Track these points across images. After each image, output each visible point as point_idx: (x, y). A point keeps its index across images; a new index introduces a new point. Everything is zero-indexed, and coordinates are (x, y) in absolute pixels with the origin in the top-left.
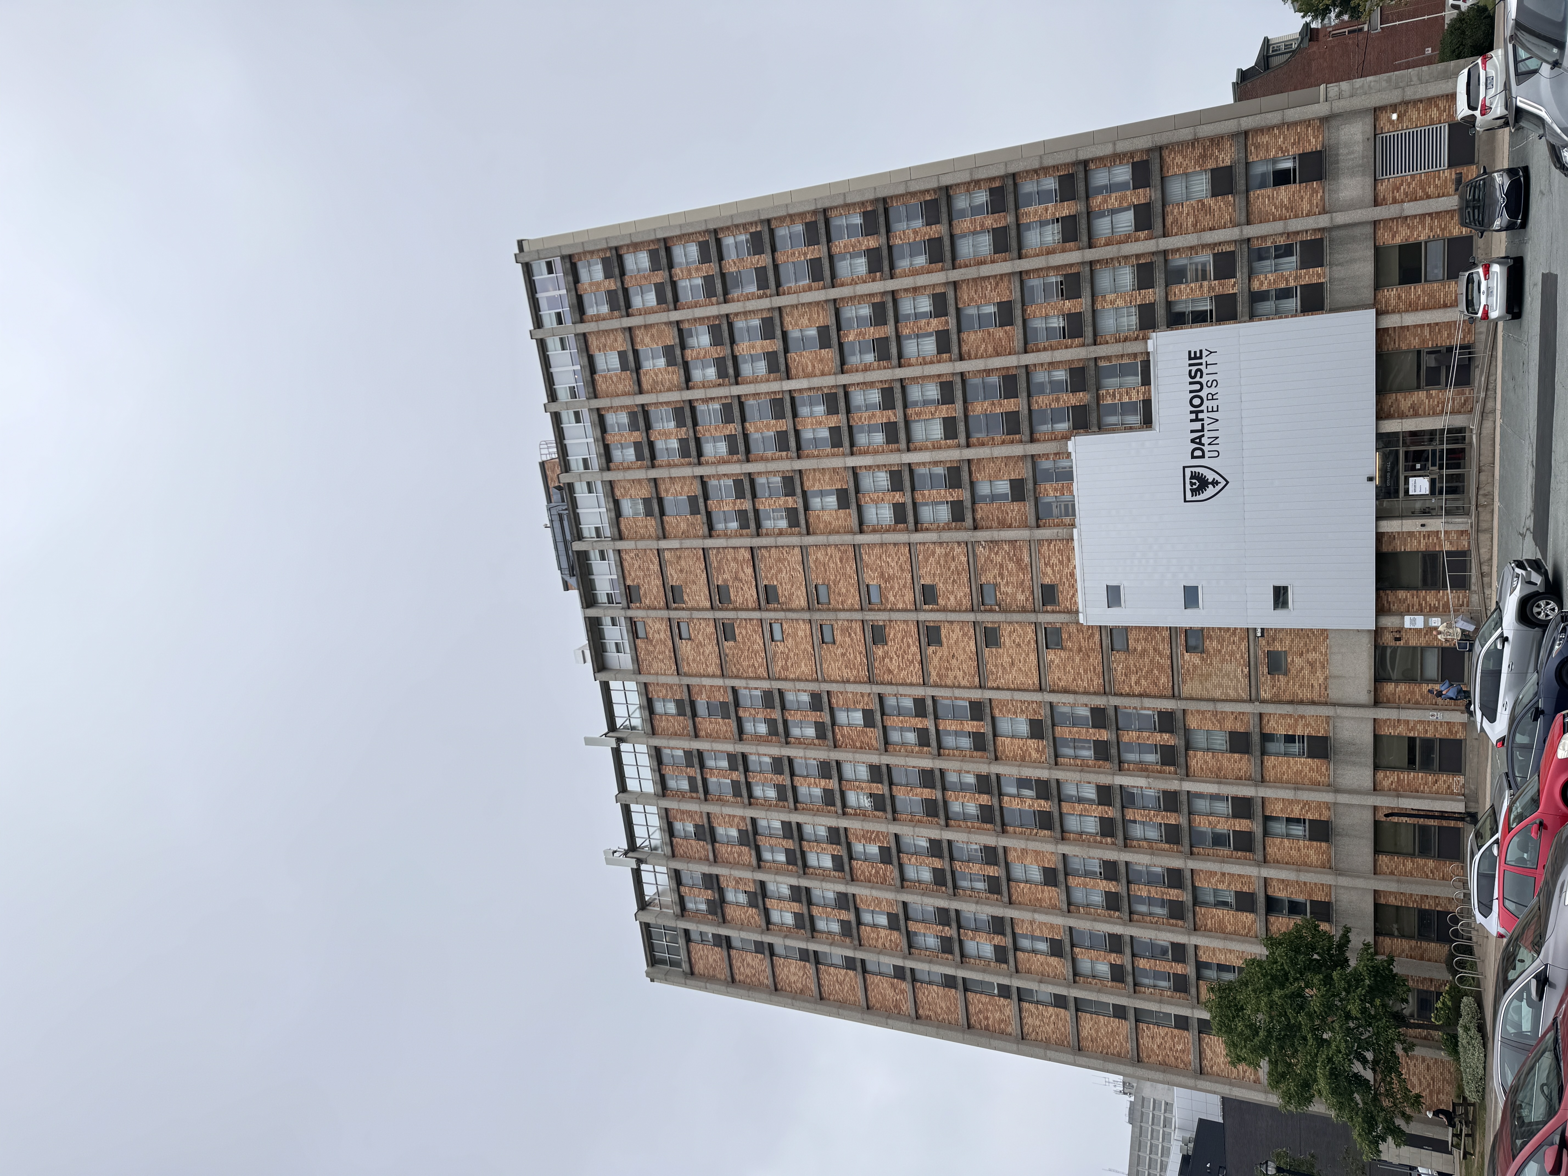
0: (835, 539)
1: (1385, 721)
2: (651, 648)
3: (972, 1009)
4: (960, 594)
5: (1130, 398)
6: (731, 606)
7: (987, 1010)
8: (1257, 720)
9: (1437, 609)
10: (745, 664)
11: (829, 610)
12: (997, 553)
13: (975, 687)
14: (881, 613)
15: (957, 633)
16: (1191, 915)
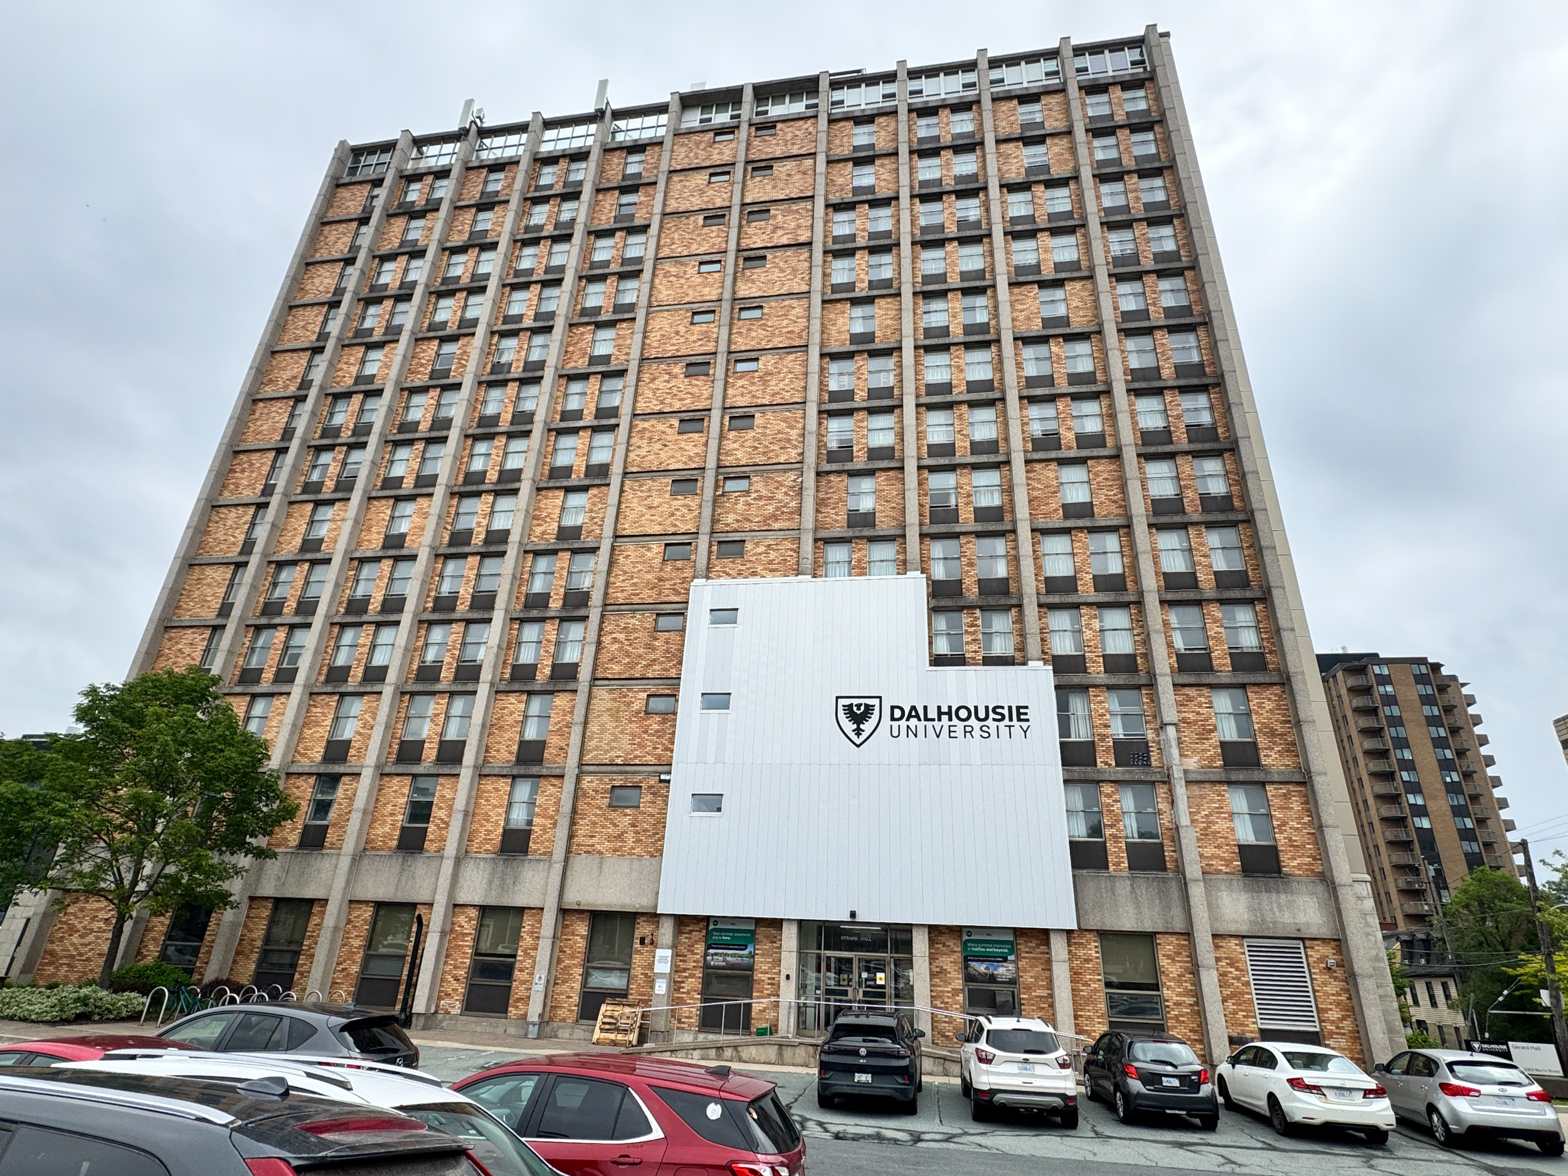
0: (816, 325)
1: (540, 922)
2: (702, 146)
3: (255, 457)
4: (739, 454)
5: (967, 643)
6: (744, 222)
7: (252, 472)
8: (557, 772)
9: (678, 990)
10: (676, 236)
11: (732, 318)
12: (786, 494)
13: (625, 467)
14: (724, 370)
15: (692, 450)
16: (329, 689)
